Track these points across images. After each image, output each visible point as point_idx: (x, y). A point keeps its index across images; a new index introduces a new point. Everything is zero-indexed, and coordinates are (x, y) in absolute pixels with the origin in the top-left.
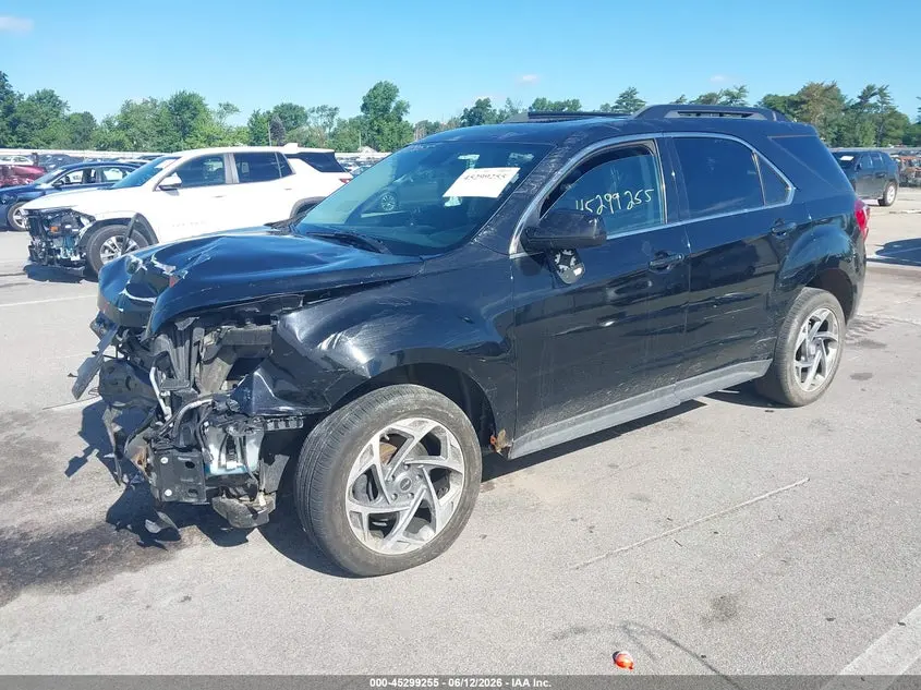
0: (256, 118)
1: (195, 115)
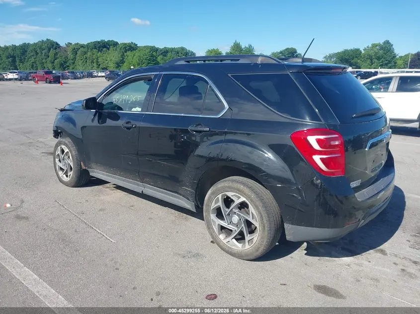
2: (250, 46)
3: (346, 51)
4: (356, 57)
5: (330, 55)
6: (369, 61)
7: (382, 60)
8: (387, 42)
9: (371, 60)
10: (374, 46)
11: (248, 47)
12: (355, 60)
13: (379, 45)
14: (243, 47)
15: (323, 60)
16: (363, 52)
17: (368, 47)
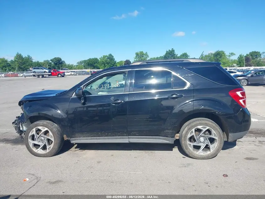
0: (240, 57)
1: (221, 57)
2: (29, 56)
3: (90, 60)
4: (96, 63)
5: (80, 61)
6: (103, 65)
7: (110, 64)
8: (110, 55)
9: (105, 65)
10: (104, 57)
11: (27, 57)
12: (96, 64)
13: (106, 56)
14: (24, 57)
15: (77, 64)
16: (99, 60)
17: (101, 57)
